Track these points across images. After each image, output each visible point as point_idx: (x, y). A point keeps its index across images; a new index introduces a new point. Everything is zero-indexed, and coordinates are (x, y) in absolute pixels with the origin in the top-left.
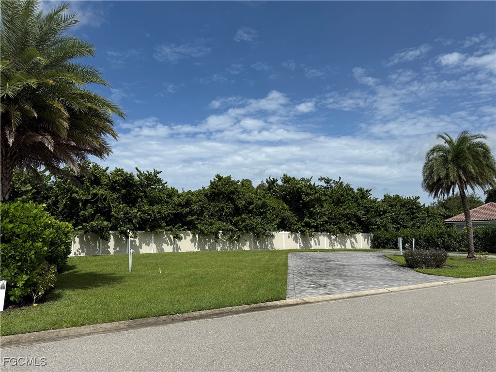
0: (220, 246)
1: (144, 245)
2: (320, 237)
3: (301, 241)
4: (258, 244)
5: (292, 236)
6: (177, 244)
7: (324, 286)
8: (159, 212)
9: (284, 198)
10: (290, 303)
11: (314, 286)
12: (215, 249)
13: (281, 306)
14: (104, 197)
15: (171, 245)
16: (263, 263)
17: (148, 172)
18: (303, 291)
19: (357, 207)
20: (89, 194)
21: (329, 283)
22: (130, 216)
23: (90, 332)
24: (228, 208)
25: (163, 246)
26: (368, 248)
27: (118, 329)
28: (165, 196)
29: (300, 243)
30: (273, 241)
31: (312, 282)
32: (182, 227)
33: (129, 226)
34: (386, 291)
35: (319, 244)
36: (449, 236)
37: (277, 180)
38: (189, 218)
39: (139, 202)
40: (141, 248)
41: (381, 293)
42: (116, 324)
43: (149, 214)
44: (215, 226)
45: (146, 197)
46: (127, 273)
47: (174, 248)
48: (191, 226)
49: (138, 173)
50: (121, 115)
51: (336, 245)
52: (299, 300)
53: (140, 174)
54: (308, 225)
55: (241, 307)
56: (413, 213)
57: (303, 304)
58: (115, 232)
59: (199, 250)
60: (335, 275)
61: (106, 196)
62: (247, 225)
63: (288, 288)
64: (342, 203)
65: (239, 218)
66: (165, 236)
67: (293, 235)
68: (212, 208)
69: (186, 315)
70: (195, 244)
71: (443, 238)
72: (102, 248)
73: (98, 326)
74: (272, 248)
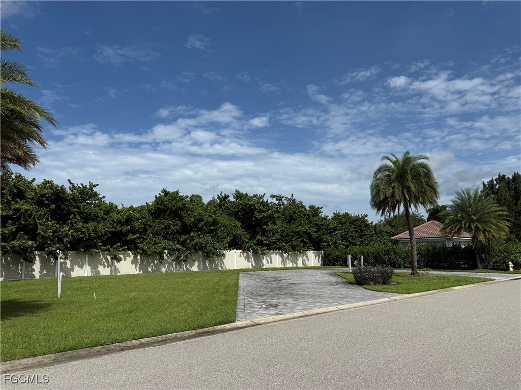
0: (165, 267)
1: (76, 268)
2: (272, 256)
3: (252, 260)
4: (207, 264)
5: (243, 255)
6: (115, 266)
7: (275, 306)
8: (95, 231)
9: (236, 215)
10: (240, 326)
11: (265, 306)
12: (159, 270)
13: (230, 330)
14: (29, 212)
15: (108, 267)
16: (212, 284)
17: (82, 185)
18: (253, 312)
19: (309, 224)
20: (10, 209)
21: (280, 303)
22: (60, 235)
23: (6, 370)
24: (175, 225)
25: (99, 269)
26: (319, 265)
27: (41, 365)
28: (102, 212)
29: (252, 262)
30: (224, 260)
31: (263, 302)
32: (122, 247)
33: (58, 246)
34: (336, 309)
35: (271, 263)
36: (395, 253)
37: (228, 196)
38: (130, 237)
39: (72, 219)
40: (73, 271)
41: (331, 312)
42: (40, 358)
43: (83, 233)
44: (160, 245)
45: (79, 213)
46: (55, 299)
47: (111, 271)
48: (132, 246)
49: (71, 186)
50: (51, 120)
51: (288, 263)
52: (248, 322)
53: (73, 187)
54: (260, 243)
55: (186, 333)
56: (362, 231)
57: (253, 325)
58: (42, 252)
59: (141, 272)
60: (286, 294)
61: (31, 212)
62: (196, 244)
63: (238, 310)
64: (294, 220)
65: (188, 236)
66: (102, 257)
67: (245, 254)
68: (157, 225)
69: (123, 344)
70: (136, 266)
71: (390, 255)
72: (25, 271)
73: (17, 362)
74: (222, 268)
